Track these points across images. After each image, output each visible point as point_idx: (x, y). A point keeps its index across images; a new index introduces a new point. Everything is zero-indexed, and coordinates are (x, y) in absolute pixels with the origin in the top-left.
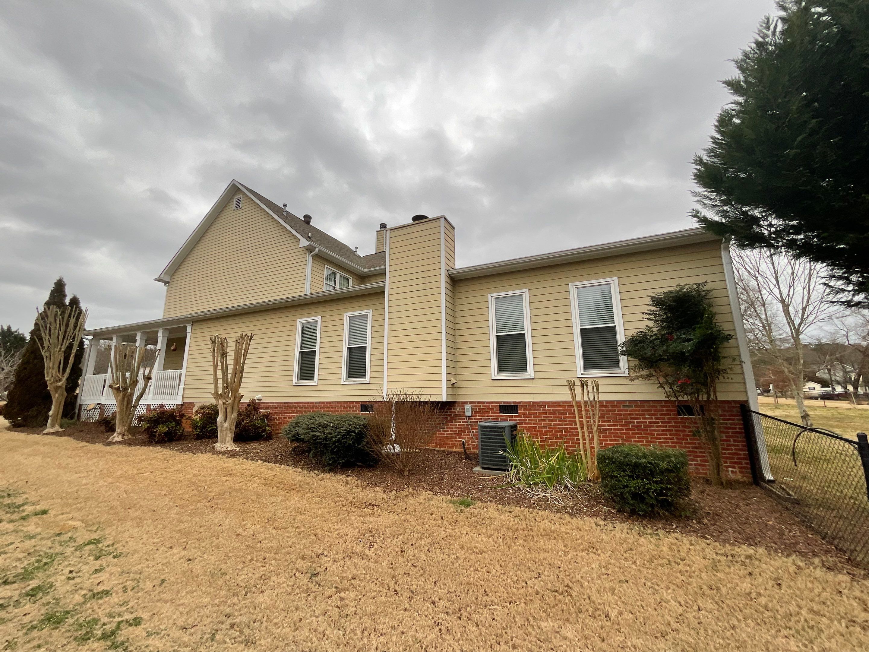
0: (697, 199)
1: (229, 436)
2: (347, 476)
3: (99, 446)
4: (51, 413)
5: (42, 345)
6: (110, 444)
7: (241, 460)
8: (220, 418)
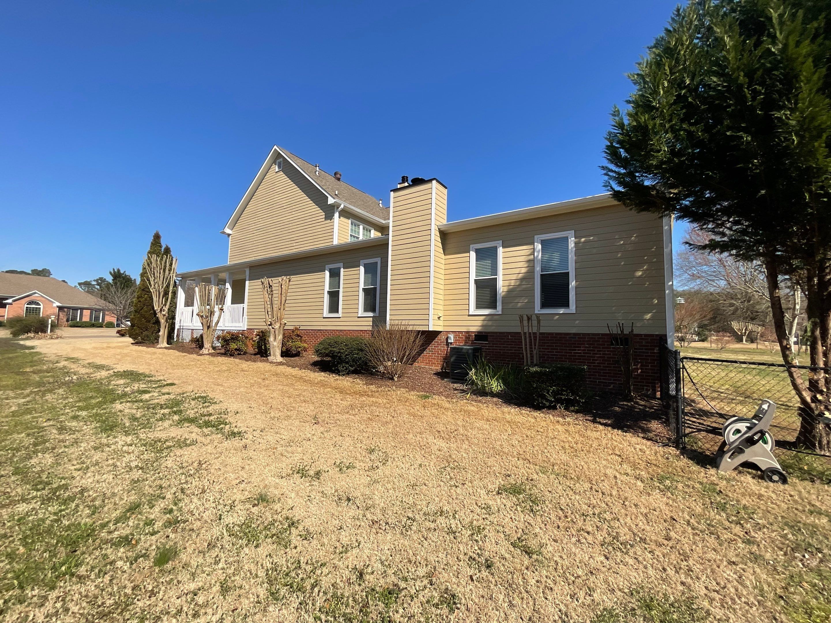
0: (605, 172)
1: (278, 352)
2: (354, 379)
3: (194, 356)
4: (161, 333)
5: (150, 283)
6: (201, 355)
7: (285, 367)
8: (271, 339)
